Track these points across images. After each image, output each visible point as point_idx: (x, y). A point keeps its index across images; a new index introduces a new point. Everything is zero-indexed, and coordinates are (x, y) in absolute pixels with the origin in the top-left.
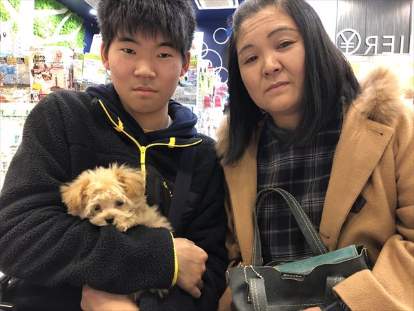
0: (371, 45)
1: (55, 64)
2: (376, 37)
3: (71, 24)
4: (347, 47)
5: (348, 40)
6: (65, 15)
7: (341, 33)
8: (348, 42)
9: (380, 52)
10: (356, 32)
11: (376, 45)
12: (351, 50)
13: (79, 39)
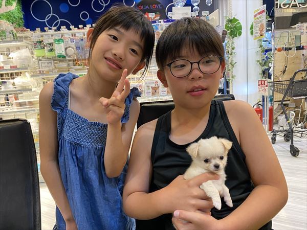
13: (18, 9)
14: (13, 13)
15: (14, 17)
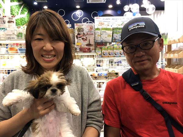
1: (89, 33)
3: (25, 9)
6: (22, 5)
13: (28, 16)
14: (24, 19)
15: (25, 21)
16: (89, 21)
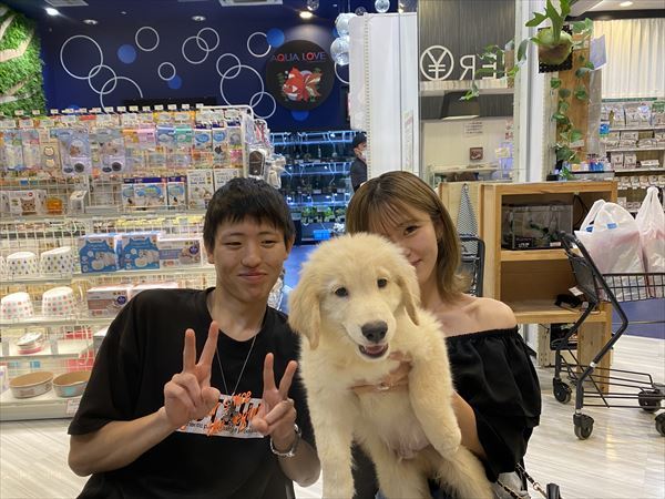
0: (467, 68)
2: (473, 57)
3: (17, 31)
4: (437, 71)
5: (437, 60)
6: (5, 18)
7: (427, 51)
8: (437, 65)
9: (479, 77)
10: (446, 50)
11: (473, 67)
12: (441, 75)
13: (31, 56)
16: (240, 66)
